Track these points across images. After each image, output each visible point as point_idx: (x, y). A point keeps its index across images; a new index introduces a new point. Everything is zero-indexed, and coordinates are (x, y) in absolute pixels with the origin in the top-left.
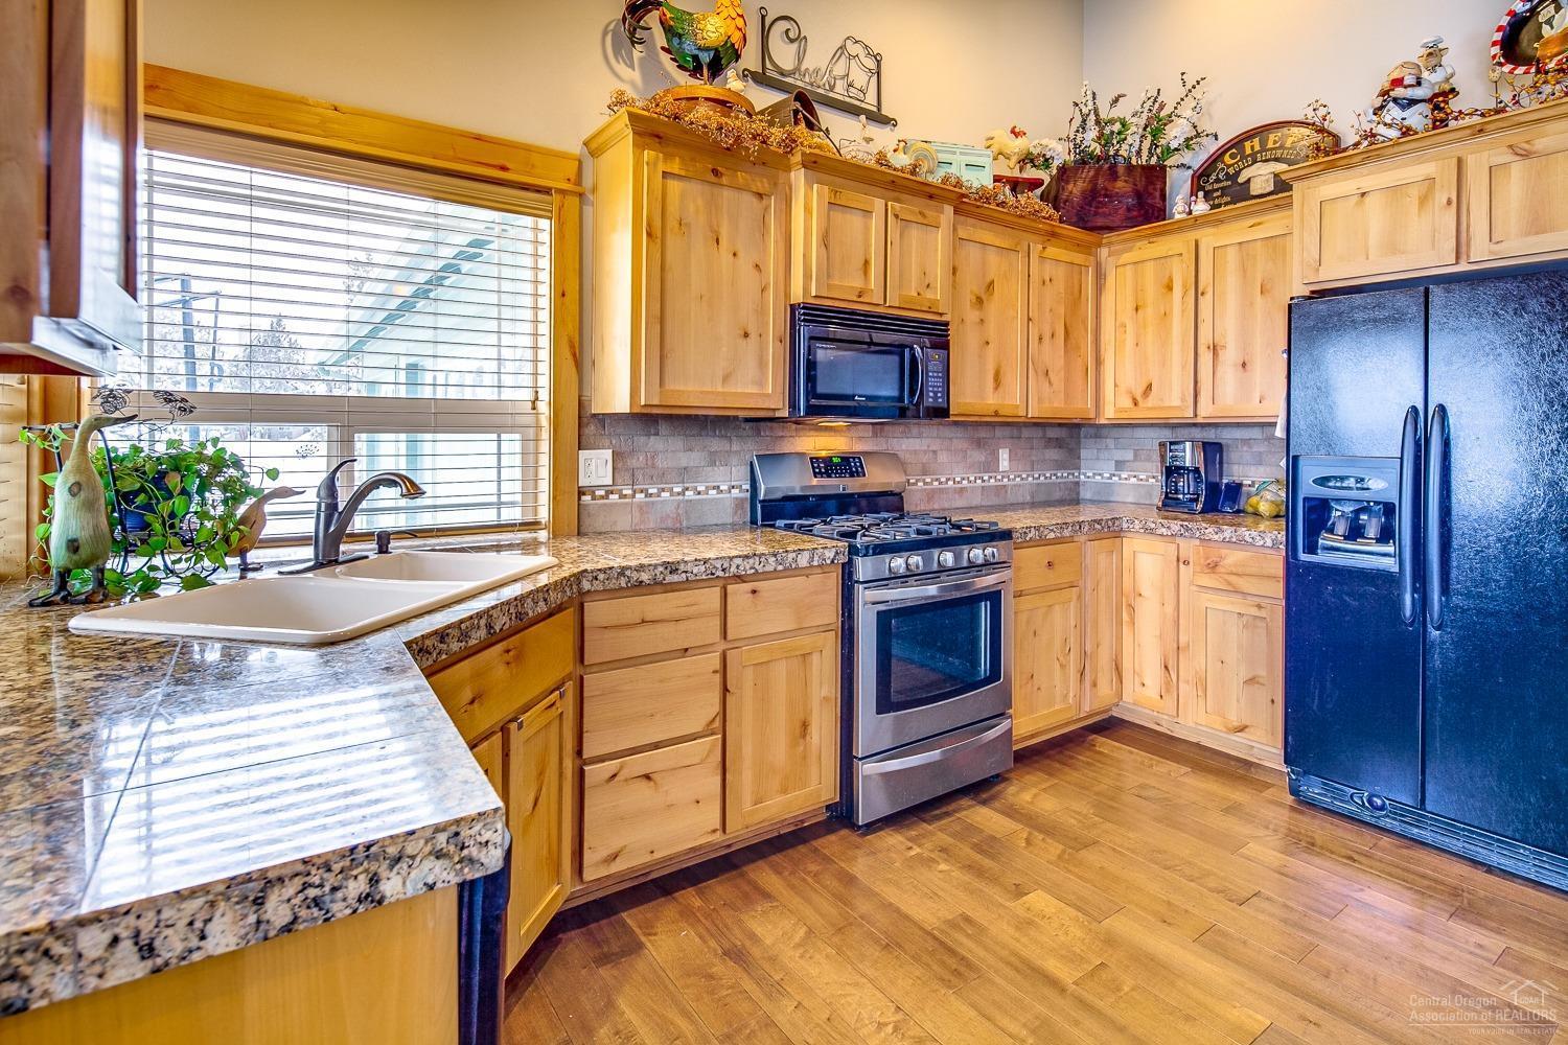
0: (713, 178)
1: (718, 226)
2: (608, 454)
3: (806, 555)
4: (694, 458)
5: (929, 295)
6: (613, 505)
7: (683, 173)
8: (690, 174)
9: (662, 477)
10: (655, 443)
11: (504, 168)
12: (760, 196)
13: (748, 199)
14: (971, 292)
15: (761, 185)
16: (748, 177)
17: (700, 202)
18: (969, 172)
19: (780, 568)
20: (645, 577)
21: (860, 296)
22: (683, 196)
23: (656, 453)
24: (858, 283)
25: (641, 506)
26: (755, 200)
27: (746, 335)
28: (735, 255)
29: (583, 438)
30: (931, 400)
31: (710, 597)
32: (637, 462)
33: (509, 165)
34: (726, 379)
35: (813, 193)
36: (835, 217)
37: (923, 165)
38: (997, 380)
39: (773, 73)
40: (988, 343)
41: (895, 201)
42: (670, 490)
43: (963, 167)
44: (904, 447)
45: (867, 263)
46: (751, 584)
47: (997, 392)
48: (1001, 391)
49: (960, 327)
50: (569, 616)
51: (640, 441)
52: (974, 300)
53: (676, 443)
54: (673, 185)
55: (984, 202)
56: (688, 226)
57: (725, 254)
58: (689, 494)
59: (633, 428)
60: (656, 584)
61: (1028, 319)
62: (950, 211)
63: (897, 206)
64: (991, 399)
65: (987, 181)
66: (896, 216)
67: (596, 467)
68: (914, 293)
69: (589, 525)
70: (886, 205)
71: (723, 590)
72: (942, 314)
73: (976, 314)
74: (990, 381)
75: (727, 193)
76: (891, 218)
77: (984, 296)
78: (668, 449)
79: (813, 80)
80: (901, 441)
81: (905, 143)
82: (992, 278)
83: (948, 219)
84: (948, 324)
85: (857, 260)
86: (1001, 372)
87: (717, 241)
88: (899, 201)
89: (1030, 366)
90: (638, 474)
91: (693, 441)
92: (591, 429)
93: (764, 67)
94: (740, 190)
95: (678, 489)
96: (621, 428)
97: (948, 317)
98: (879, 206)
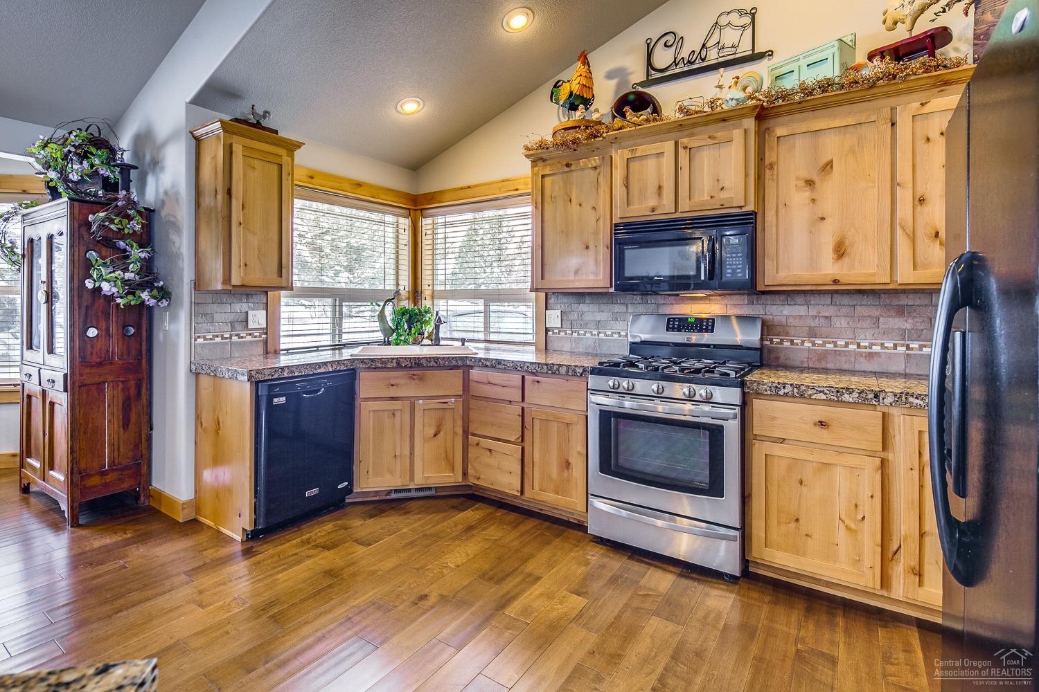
0: (566, 169)
1: (571, 193)
2: (558, 312)
3: (565, 368)
4: (604, 316)
5: (724, 195)
6: (562, 337)
7: (551, 172)
8: (555, 172)
9: (586, 325)
10: (583, 307)
11: (517, 190)
12: (595, 168)
13: (589, 173)
14: (798, 178)
15: (594, 161)
16: (586, 160)
17: (561, 183)
18: (812, 70)
19: (550, 372)
21: (653, 211)
22: (553, 183)
23: (583, 313)
24: (652, 202)
25: (575, 340)
26: (592, 171)
27: (587, 248)
28: (580, 205)
29: (548, 305)
30: (729, 275)
31: (516, 379)
32: (574, 316)
33: (518, 187)
34: (577, 273)
35: (619, 156)
36: (635, 166)
37: (749, 90)
38: (840, 251)
39: (655, 75)
40: (823, 219)
41: (688, 136)
42: (591, 332)
43: (804, 68)
44: (785, 312)
45: (660, 188)
46: (537, 378)
47: (840, 261)
48: (846, 260)
49: (782, 211)
50: (459, 373)
51: (575, 306)
52: (802, 184)
53: (593, 307)
54: (548, 180)
55: (811, 94)
56: (555, 197)
57: (574, 207)
58: (602, 336)
59: (572, 299)
60: (492, 367)
61: (894, 184)
62: (750, 123)
63: (686, 140)
64: (828, 269)
65: (830, 71)
66: (685, 148)
67: (553, 318)
68: (706, 197)
69: (551, 346)
70: (676, 143)
71: (523, 377)
72: (740, 207)
73: (807, 194)
74: (828, 253)
75: (575, 174)
76: (681, 150)
77: (815, 178)
78: (589, 311)
79: (690, 62)
80: (782, 308)
81: (738, 78)
82: (830, 159)
83: (746, 131)
84: (754, 214)
85: (652, 189)
86: (847, 243)
87: (570, 201)
88: (691, 135)
89: (899, 232)
90: (574, 323)
91: (603, 307)
92: (552, 301)
93: (648, 75)
94: (582, 169)
95: (595, 332)
96: (565, 300)
97: (750, 208)
98: (668, 146)
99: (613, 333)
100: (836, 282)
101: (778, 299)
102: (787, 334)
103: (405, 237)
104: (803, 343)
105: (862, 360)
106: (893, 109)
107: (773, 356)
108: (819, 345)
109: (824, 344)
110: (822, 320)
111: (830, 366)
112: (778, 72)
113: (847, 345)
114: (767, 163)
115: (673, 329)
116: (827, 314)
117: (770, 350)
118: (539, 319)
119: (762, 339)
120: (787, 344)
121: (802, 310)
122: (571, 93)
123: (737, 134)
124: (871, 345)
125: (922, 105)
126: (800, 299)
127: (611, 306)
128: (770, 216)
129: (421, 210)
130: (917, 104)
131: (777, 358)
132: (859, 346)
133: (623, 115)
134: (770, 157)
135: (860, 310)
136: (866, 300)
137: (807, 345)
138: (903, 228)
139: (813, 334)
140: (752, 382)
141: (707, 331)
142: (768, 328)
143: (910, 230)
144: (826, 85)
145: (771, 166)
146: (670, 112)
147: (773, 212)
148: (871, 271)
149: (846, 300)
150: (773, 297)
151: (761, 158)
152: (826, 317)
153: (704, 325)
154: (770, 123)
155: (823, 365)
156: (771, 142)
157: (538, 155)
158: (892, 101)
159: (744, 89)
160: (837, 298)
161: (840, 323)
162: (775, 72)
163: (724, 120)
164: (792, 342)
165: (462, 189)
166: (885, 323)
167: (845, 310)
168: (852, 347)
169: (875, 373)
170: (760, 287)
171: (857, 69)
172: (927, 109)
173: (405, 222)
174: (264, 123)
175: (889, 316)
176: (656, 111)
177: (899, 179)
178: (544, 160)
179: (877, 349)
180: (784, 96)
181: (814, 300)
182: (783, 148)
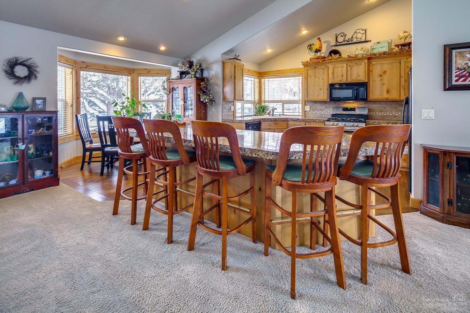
0: (315, 69)
1: (316, 75)
2: (309, 106)
3: (318, 120)
4: (323, 107)
5: (360, 78)
6: (310, 113)
8: (311, 69)
9: (317, 110)
10: (316, 105)
11: (295, 72)
12: (323, 69)
13: (321, 70)
14: (378, 74)
15: (323, 67)
16: (321, 67)
17: (313, 72)
18: (381, 48)
19: (314, 121)
20: (295, 120)
21: (340, 81)
23: (317, 107)
24: (340, 78)
25: (314, 114)
26: (322, 70)
27: (321, 89)
28: (319, 78)
29: (306, 105)
30: (361, 97)
32: (314, 108)
34: (318, 96)
35: (331, 67)
36: (335, 69)
37: (365, 52)
38: (388, 92)
39: (338, 44)
40: (384, 84)
41: (350, 63)
42: (319, 112)
43: (379, 48)
44: (374, 106)
45: (342, 75)
46: (309, 123)
47: (388, 94)
48: (389, 94)
49: (374, 82)
50: (286, 122)
51: (314, 105)
52: (379, 76)
53: (320, 105)
54: (309, 71)
55: (381, 55)
56: (311, 76)
57: (317, 79)
58: (322, 113)
59: (313, 103)
60: (296, 121)
61: (400, 77)
62: (366, 61)
63: (350, 64)
64: (385, 96)
65: (386, 49)
66: (349, 66)
67: (307, 108)
68: (355, 78)
69: (306, 116)
70: (347, 64)
71: (305, 123)
72: (364, 81)
73: (380, 78)
74: (385, 92)
75: (317, 70)
76: (348, 66)
77: (382, 75)
78: (319, 106)
79: (348, 41)
80: (373, 105)
81: (362, 48)
82: (385, 70)
83: (365, 63)
84: (367, 82)
85: (340, 75)
86: (390, 90)
87: (316, 77)
88: (351, 63)
89: (401, 88)
90: (314, 110)
91: (323, 105)
92: (307, 103)
93: (336, 43)
94: (320, 69)
95: (320, 112)
96: (311, 103)
97: (366, 81)
98: (345, 65)
99: (326, 112)
100: (387, 99)
101: (372, 103)
102: (374, 111)
103: (257, 85)
104: (378, 114)
105: (393, 117)
106: (400, 60)
107: (371, 117)
108: (383, 114)
109: (384, 114)
110: (384, 108)
111: (385, 119)
112: (373, 48)
113: (389, 114)
114: (370, 70)
115: (344, 111)
116: (385, 106)
117: (370, 116)
118: (303, 108)
119: (368, 113)
120: (374, 114)
121: (378, 106)
122: (316, 49)
123: (363, 63)
124: (395, 114)
125: (407, 59)
126: (378, 103)
127: (325, 105)
128: (371, 83)
129: (262, 77)
130: (405, 59)
131: (372, 118)
132: (392, 114)
133: (331, 56)
134: (371, 69)
135: (393, 105)
136: (394, 103)
137: (380, 114)
138: (402, 87)
139: (381, 111)
140: (368, 122)
141: (353, 111)
142: (369, 110)
143: (404, 88)
144: (385, 53)
145: (371, 71)
146: (344, 55)
147: (372, 82)
148: (395, 96)
149: (389, 103)
150: (371, 102)
151: (369, 69)
152: (384, 107)
153: (353, 109)
154: (371, 61)
155: (384, 119)
156: (371, 65)
157: (306, 65)
158: (400, 58)
159: (364, 51)
160: (387, 103)
161: (388, 109)
162: (372, 47)
163: (359, 60)
164: (375, 113)
165: (277, 71)
166: (399, 108)
167: (389, 105)
168: (391, 114)
169: (396, 120)
170: (368, 100)
171: (392, 49)
172: (408, 60)
173: (257, 80)
174: (238, 58)
175: (400, 107)
176: (340, 55)
177: (401, 76)
178: (307, 66)
179: (397, 114)
180: (374, 54)
181: (381, 103)
182: (374, 67)
